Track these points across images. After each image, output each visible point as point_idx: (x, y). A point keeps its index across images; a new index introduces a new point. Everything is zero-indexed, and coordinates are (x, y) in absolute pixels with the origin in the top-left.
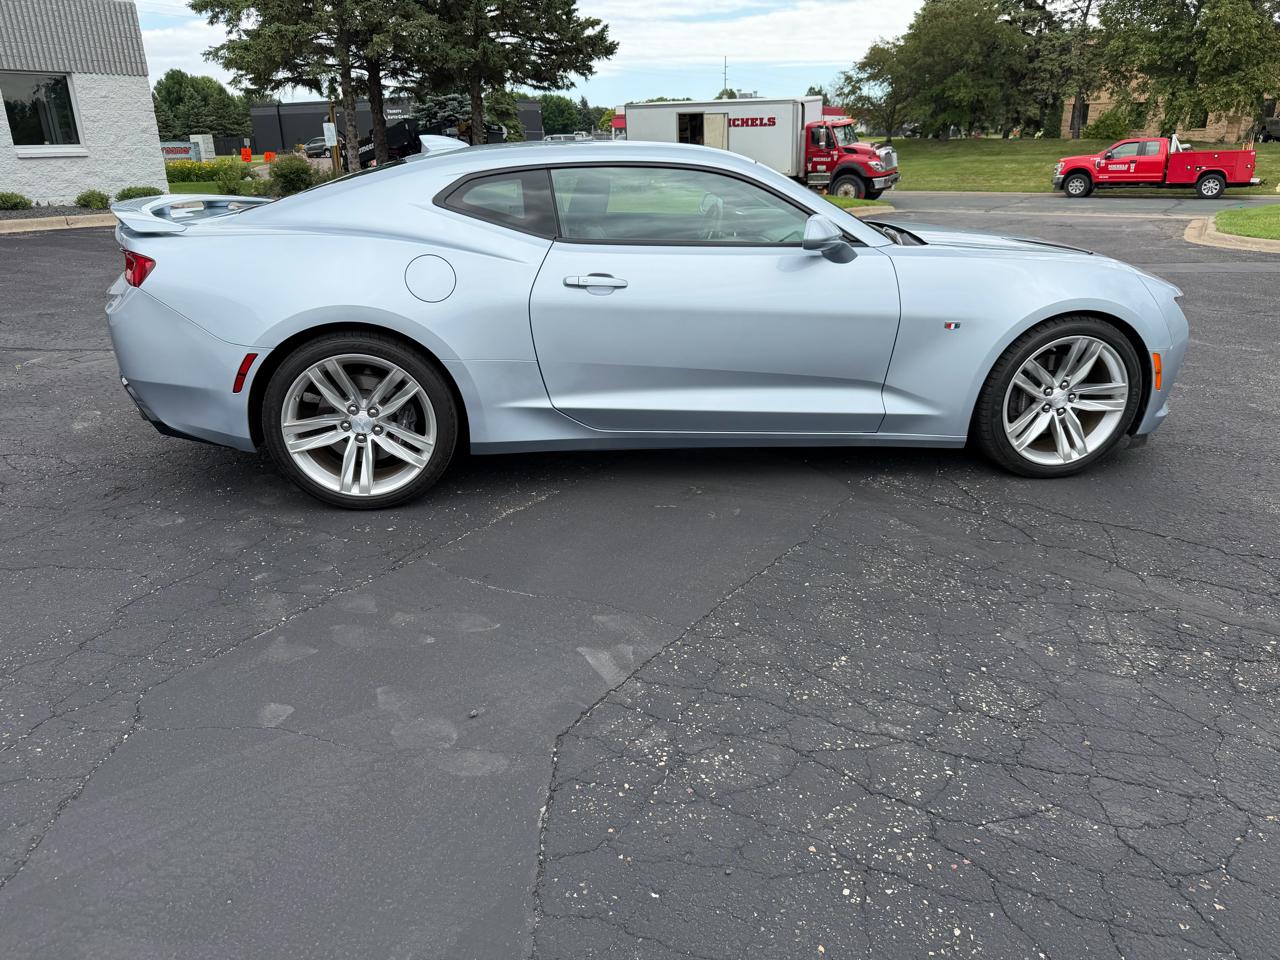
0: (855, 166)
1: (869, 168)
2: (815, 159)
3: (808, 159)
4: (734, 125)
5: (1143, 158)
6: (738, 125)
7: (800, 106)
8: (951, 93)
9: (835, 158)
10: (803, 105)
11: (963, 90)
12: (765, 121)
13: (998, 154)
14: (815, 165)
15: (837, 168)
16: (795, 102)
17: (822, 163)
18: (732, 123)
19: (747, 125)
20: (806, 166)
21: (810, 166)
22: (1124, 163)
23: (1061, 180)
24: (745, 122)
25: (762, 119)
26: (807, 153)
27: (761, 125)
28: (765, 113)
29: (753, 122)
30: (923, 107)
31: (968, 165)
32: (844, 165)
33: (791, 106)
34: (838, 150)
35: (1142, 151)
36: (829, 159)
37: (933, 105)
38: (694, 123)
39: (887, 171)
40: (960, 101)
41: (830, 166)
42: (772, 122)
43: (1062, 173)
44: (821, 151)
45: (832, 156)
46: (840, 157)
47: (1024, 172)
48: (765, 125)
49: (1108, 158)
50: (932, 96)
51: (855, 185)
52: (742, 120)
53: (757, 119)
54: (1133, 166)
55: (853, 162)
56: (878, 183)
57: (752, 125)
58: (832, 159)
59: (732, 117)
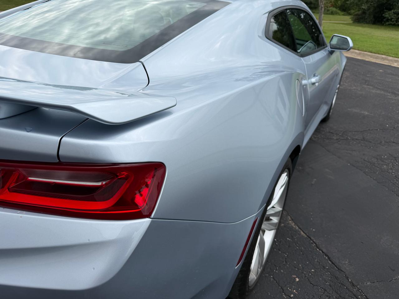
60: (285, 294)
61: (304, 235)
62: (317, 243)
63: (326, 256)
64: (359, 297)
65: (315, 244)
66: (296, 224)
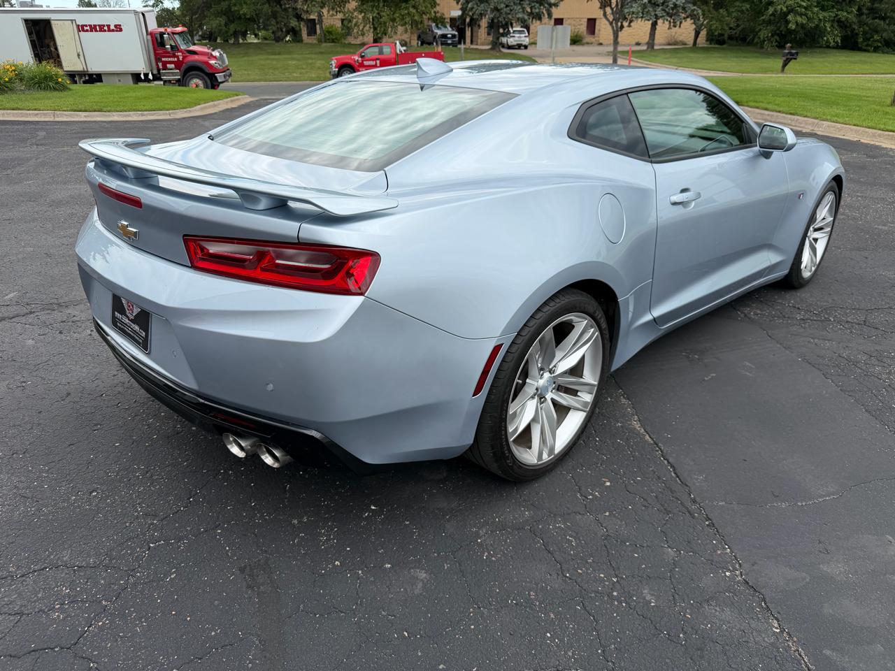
0: (199, 65)
1: (211, 66)
2: (163, 59)
3: (158, 59)
4: (84, 31)
5: (382, 57)
6: (87, 31)
7: (141, 16)
8: (236, 9)
9: (181, 58)
10: (143, 15)
11: (245, 6)
12: (112, 27)
13: (279, 54)
14: (165, 64)
15: (184, 67)
16: (135, 12)
17: (170, 63)
18: (81, 28)
19: (96, 31)
20: (158, 65)
21: (160, 65)
22: (373, 60)
23: (336, 72)
24: (93, 28)
25: (109, 26)
26: (156, 54)
27: (109, 30)
28: (112, 20)
29: (102, 28)
30: (218, 18)
31: (262, 62)
32: (190, 64)
33: (133, 15)
34: (181, 51)
35: (381, 52)
36: (176, 59)
37: (224, 17)
38: (37, 28)
39: (224, 68)
40: (245, 14)
41: (178, 65)
42: (118, 28)
43: (336, 67)
44: (169, 53)
45: (178, 57)
46: (184, 57)
47: (304, 67)
48: (113, 31)
49: (362, 57)
50: (222, 11)
51: (202, 79)
52: (90, 26)
53: (104, 26)
54: (378, 62)
55: (196, 61)
56: (220, 77)
57: (101, 31)
58: (178, 58)
59: (80, 23)
60: (581, 495)
61: (650, 440)
62: (665, 452)
63: (671, 467)
64: (696, 515)
65: (662, 452)
66: (642, 426)
